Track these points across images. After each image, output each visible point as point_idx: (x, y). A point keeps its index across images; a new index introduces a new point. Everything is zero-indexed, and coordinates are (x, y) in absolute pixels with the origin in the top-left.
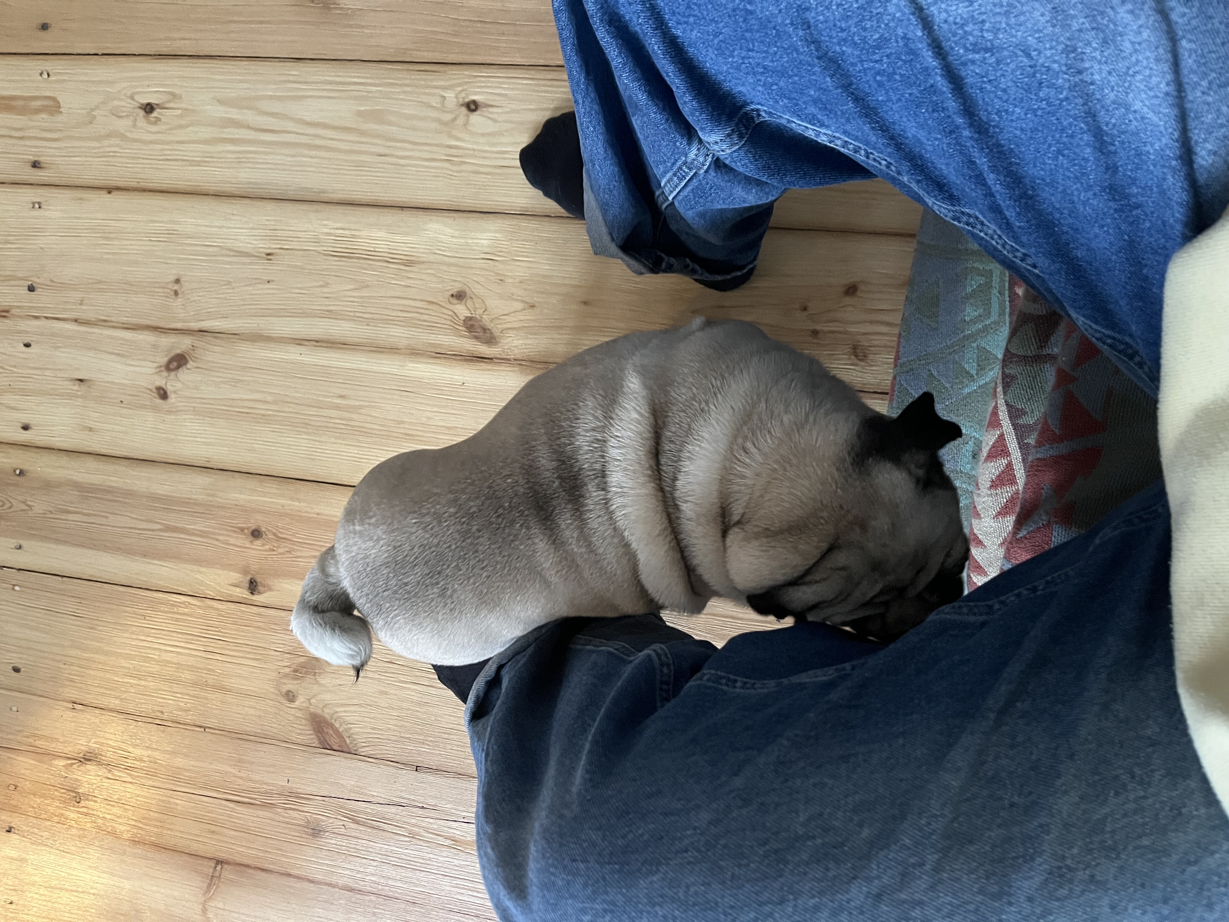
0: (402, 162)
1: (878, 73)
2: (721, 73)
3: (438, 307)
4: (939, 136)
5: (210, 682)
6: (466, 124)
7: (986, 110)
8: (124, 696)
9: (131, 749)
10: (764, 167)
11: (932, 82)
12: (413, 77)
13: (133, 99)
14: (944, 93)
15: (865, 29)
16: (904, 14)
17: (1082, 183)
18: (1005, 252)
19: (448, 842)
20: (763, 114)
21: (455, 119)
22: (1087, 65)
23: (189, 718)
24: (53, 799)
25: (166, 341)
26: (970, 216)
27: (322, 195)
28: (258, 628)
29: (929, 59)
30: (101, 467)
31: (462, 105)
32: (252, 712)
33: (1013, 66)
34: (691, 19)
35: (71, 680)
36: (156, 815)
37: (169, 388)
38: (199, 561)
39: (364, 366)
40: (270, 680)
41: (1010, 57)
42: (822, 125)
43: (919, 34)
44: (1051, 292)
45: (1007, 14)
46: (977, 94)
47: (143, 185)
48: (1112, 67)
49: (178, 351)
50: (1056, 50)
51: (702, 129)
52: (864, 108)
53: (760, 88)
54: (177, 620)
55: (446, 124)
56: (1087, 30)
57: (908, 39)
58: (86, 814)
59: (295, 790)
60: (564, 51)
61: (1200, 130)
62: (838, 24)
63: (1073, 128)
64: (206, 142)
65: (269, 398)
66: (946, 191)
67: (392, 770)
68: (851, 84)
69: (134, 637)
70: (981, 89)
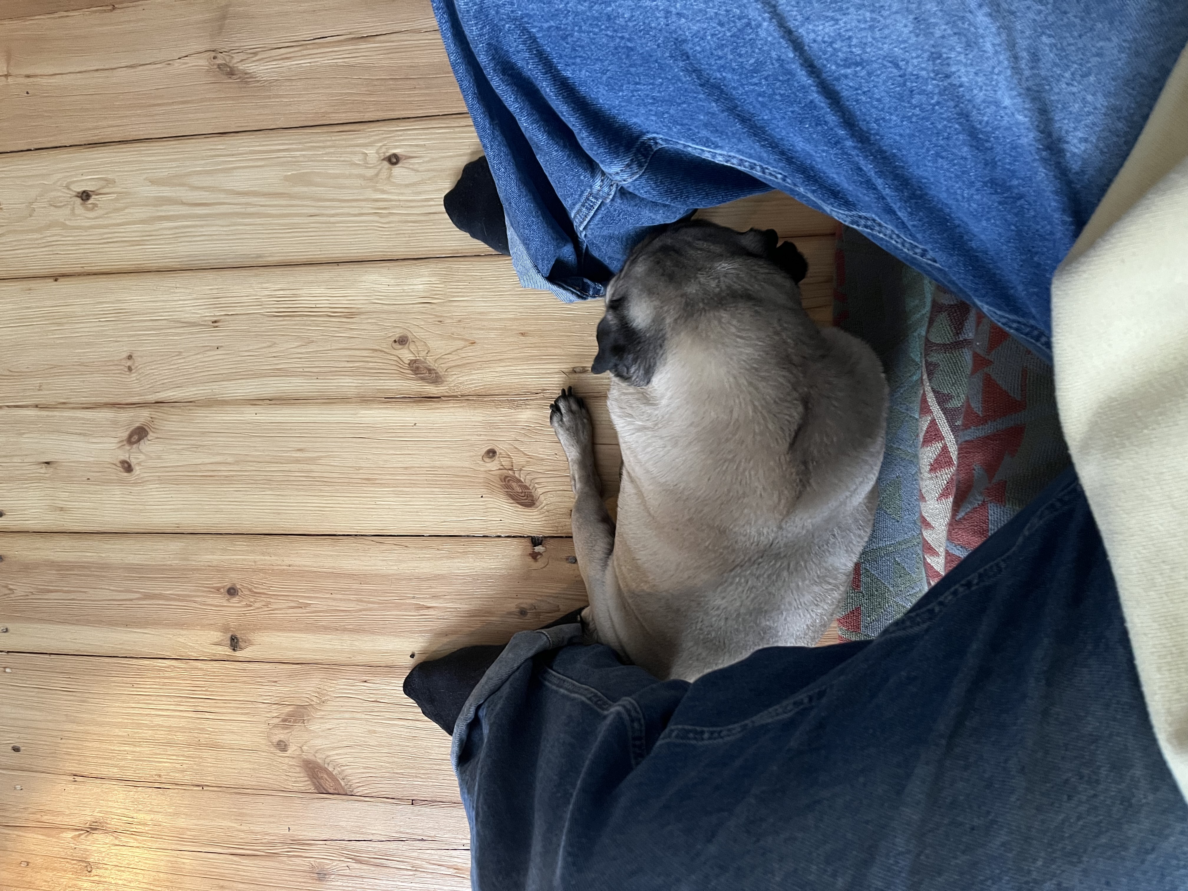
0: (332, 219)
1: (759, 95)
2: (614, 107)
3: (383, 354)
4: (826, 148)
5: (202, 741)
6: (390, 176)
7: (865, 120)
8: (122, 763)
9: (135, 815)
10: (666, 191)
11: (811, 98)
12: (333, 138)
13: (69, 189)
14: (823, 108)
15: (740, 56)
16: (775, 38)
17: (964, 182)
18: (906, 250)
19: (451, 871)
20: (660, 141)
21: (377, 175)
22: (953, 69)
23: (187, 778)
24: (65, 871)
25: (125, 416)
26: (866, 219)
27: (260, 259)
28: (244, 682)
29: (803, 77)
30: (75, 544)
31: (383, 160)
32: (246, 765)
33: (883, 77)
34: (578, 60)
35: (70, 754)
36: (166, 876)
37: (133, 461)
38: (180, 625)
39: (319, 419)
40: (261, 732)
41: (879, 69)
42: (716, 147)
43: (791, 55)
44: (953, 283)
45: (872, 28)
46: (854, 106)
47: (87, 269)
48: (978, 68)
49: (137, 425)
50: (922, 58)
51: (602, 162)
52: (752, 128)
53: (653, 118)
54: (164, 684)
55: (370, 179)
56: (950, 35)
57: (783, 60)
58: (99, 882)
59: (296, 838)
60: (466, 101)
61: (1069, 120)
62: (715, 53)
63: (948, 130)
64: (142, 222)
65: (230, 459)
66: (842, 198)
67: (389, 807)
68: (736, 107)
69: (125, 705)
70: (857, 101)
